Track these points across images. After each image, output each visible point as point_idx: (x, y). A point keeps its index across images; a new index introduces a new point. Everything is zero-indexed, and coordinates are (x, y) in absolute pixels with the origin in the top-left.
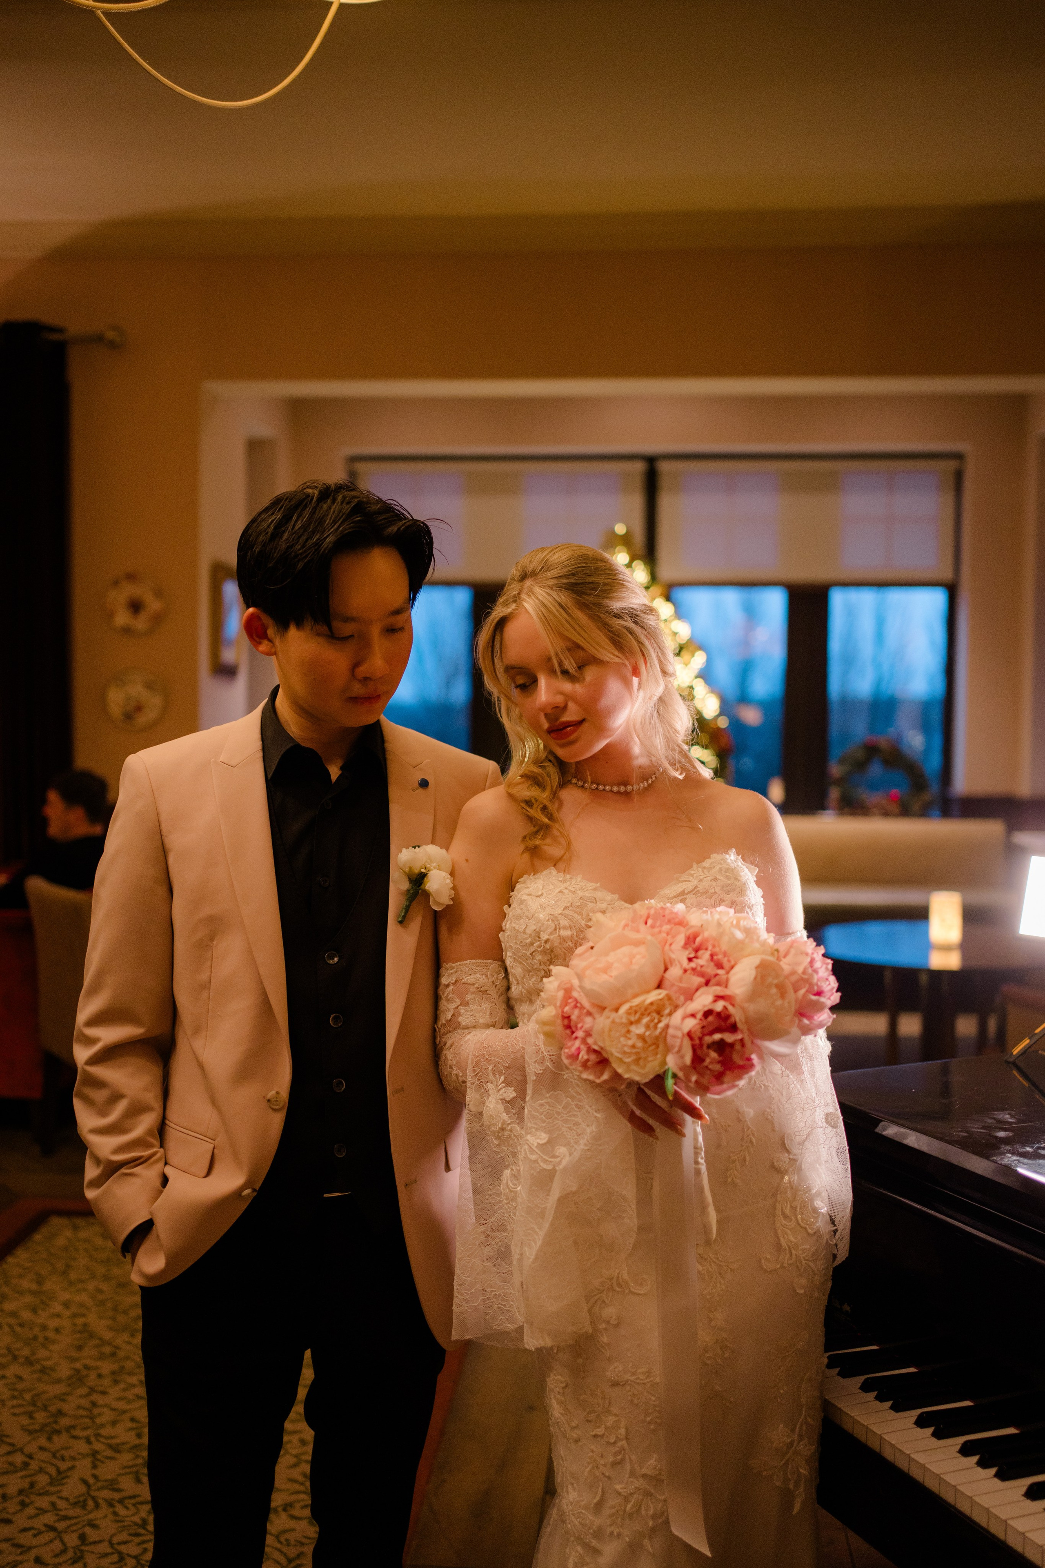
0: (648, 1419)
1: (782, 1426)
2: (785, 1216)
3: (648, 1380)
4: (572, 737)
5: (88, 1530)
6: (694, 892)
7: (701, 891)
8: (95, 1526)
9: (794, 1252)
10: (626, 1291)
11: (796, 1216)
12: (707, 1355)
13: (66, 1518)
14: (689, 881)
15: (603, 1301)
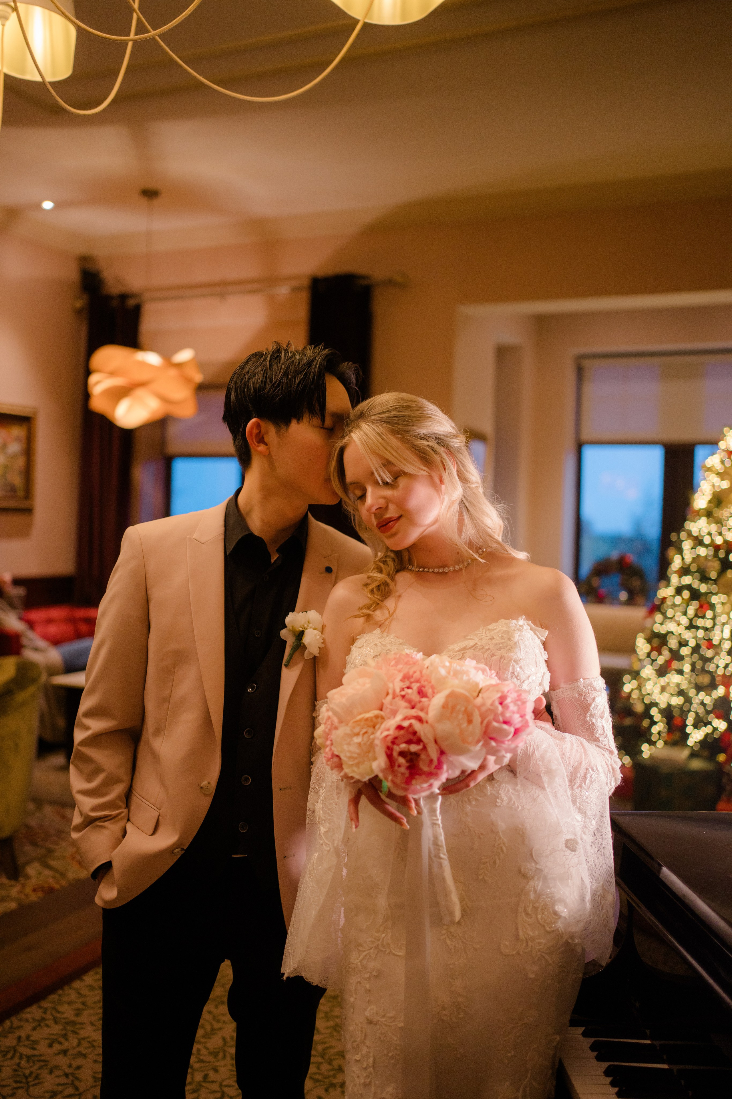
0: (390, 1054)
1: (507, 1083)
2: (527, 914)
3: (394, 1024)
4: (394, 530)
5: (211, 1073)
6: (474, 648)
7: (479, 647)
8: (216, 1070)
9: (530, 943)
10: (388, 952)
11: (536, 914)
12: (444, 1013)
13: (202, 1061)
14: (473, 639)
15: (370, 956)
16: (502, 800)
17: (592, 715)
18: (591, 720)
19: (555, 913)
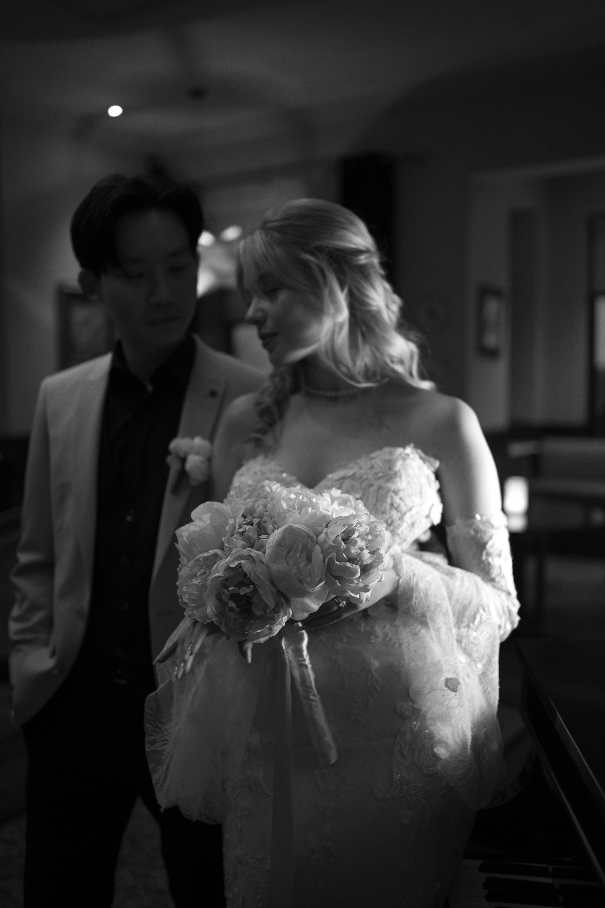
2: (403, 756)
9: (405, 787)
11: (413, 757)
14: (353, 468)
16: (377, 637)
17: (488, 554)
18: (487, 559)
19: (434, 755)
